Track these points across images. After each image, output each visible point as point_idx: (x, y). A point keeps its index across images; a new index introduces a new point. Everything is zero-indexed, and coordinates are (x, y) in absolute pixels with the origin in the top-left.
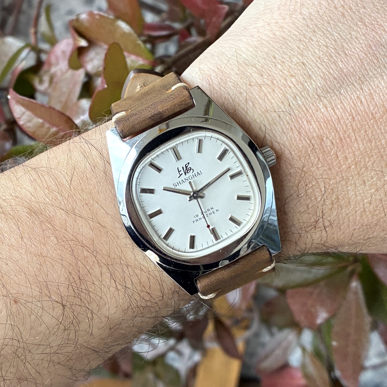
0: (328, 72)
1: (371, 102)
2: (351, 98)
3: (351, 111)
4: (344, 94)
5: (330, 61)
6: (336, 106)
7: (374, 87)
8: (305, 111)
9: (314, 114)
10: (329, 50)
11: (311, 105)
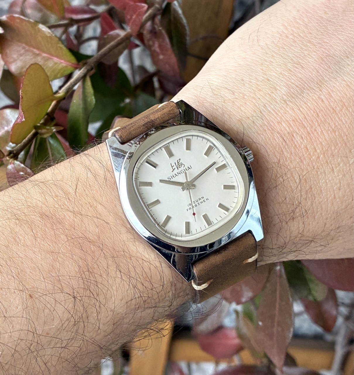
0: (290, 82)
1: (330, 99)
2: (313, 99)
3: (314, 109)
4: (307, 97)
5: (291, 74)
6: (301, 107)
7: (331, 88)
8: (275, 115)
9: (283, 116)
10: (288, 66)
11: (279, 109)
